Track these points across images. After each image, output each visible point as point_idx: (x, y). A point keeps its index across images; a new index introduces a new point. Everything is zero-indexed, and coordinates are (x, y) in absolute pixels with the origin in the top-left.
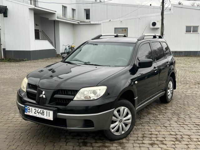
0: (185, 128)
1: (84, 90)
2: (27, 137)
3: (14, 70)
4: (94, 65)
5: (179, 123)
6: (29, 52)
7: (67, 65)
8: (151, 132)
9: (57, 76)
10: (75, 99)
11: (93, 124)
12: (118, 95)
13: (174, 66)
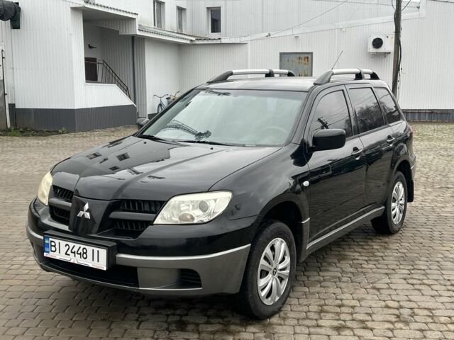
0: (425, 293)
1: (180, 202)
2: (50, 309)
3: (32, 155)
4: (207, 143)
5: (410, 281)
6: (72, 111)
7: (145, 143)
8: (341, 300)
9: (130, 168)
10: (158, 221)
11: (200, 280)
12: (258, 213)
13: (409, 146)
